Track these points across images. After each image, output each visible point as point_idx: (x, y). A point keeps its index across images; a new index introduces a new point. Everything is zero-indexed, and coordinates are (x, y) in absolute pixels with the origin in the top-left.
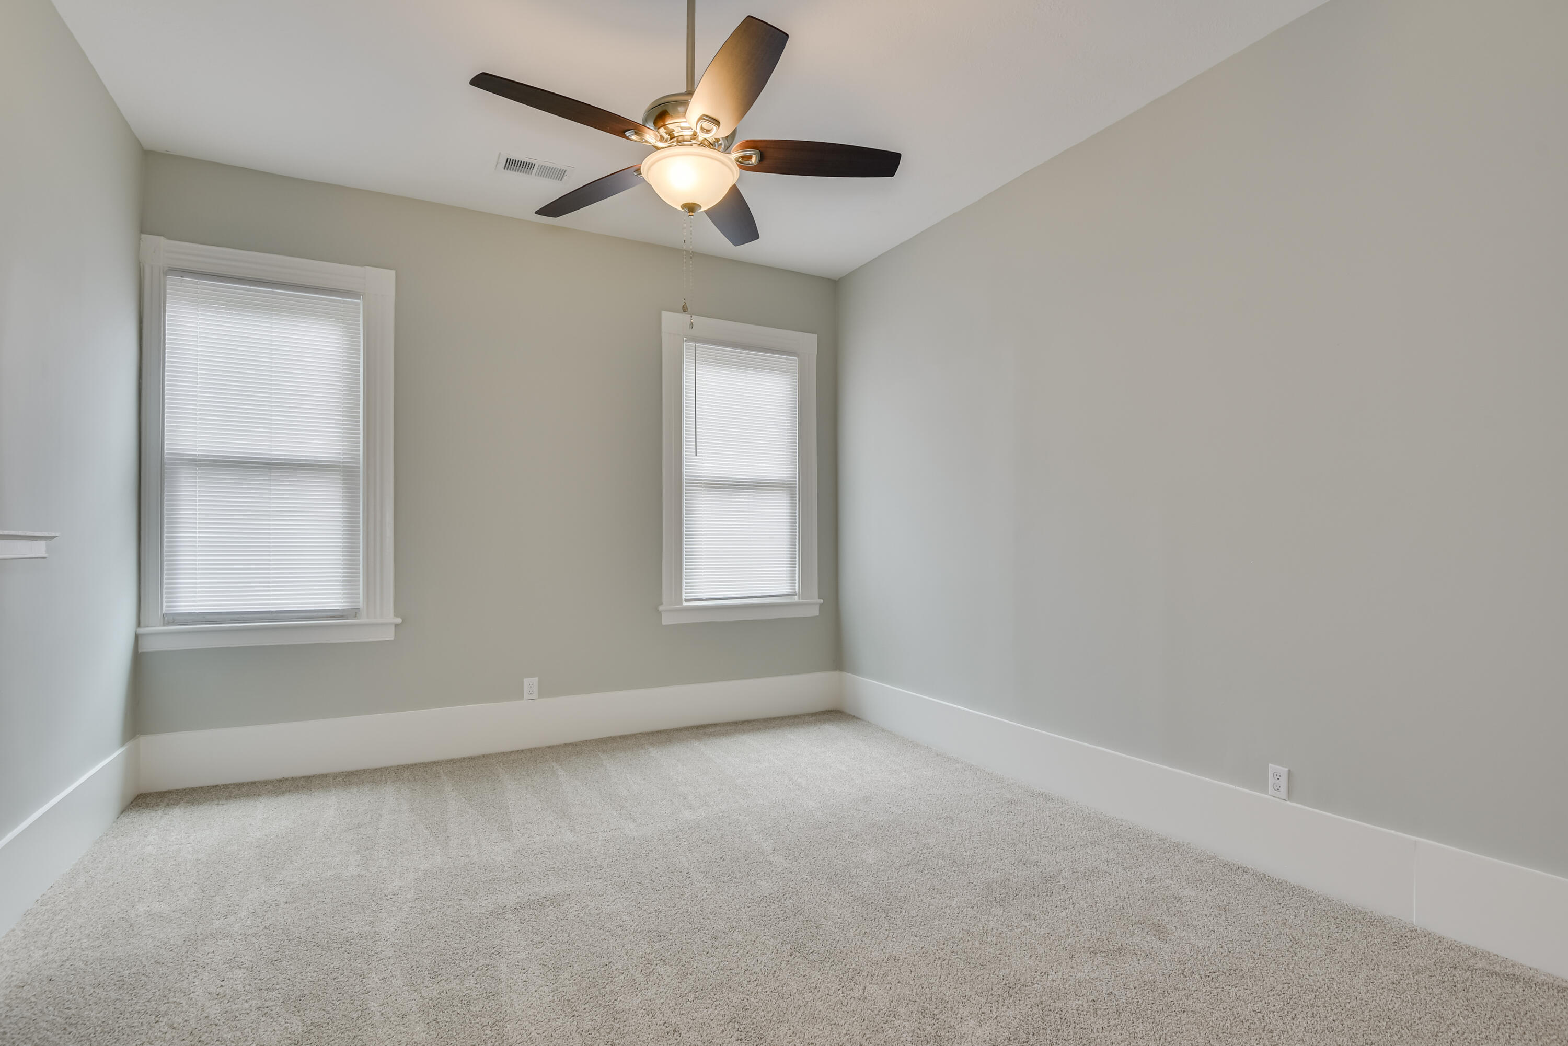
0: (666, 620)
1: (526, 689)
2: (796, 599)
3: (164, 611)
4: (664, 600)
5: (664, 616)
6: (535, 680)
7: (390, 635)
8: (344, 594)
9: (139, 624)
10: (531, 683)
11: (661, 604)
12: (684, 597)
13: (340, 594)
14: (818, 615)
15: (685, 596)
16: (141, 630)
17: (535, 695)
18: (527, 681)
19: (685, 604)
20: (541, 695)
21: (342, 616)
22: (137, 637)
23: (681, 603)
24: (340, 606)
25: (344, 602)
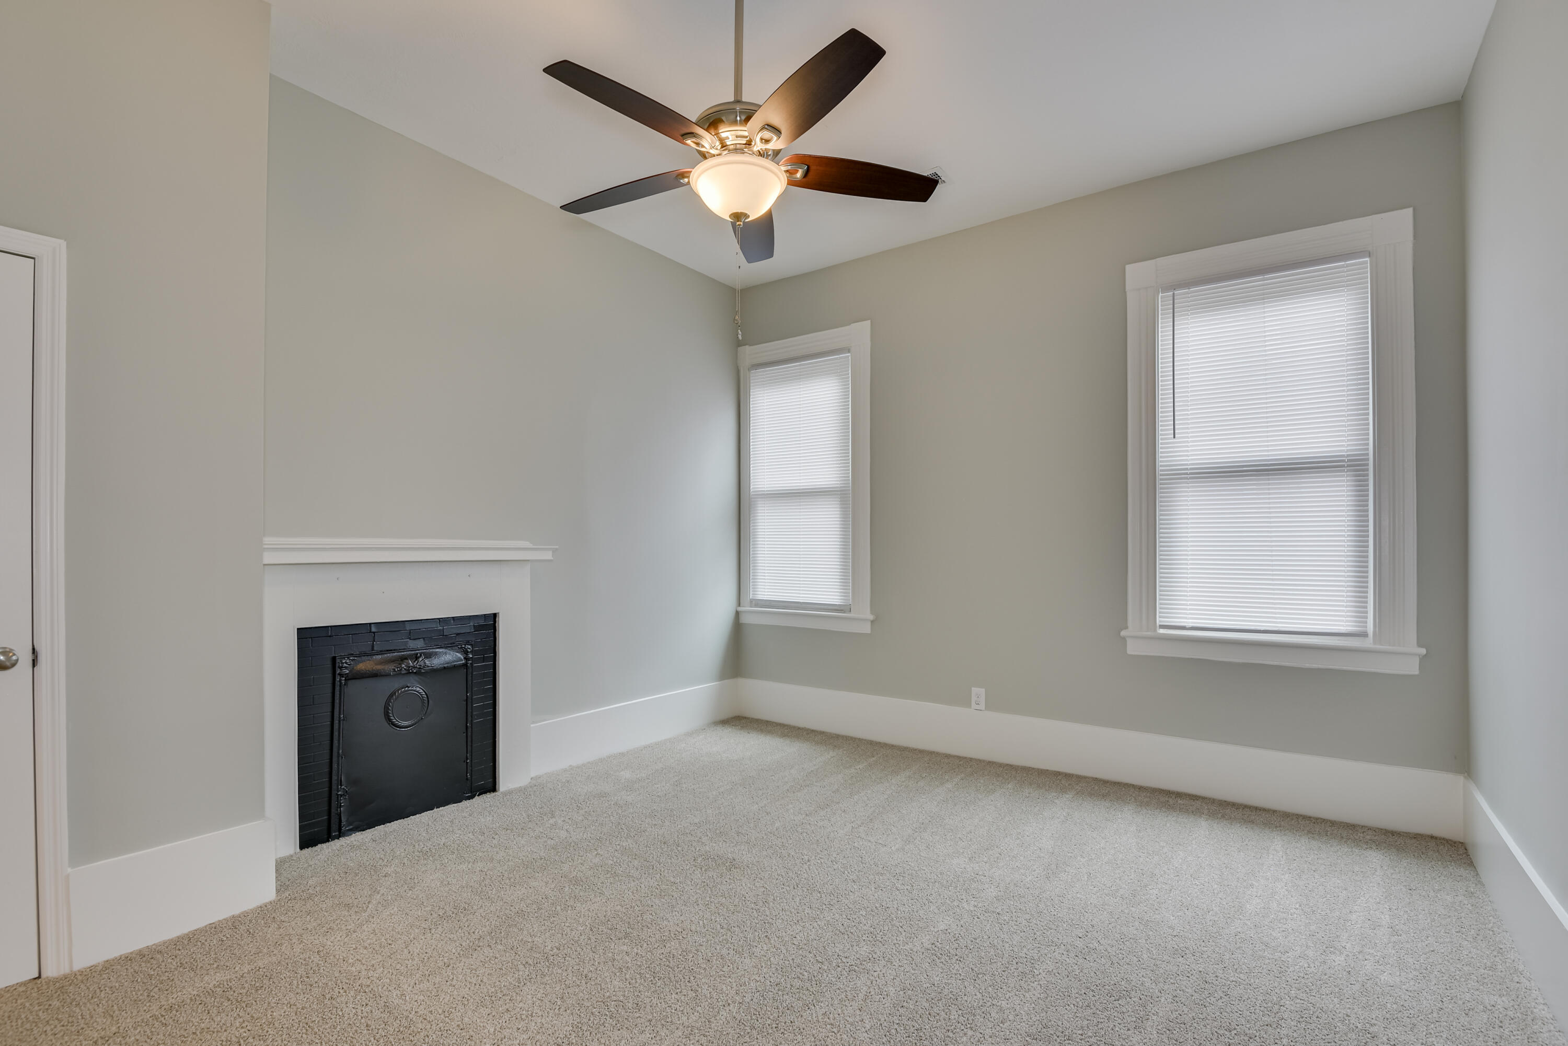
0: (1133, 648)
1: (974, 699)
2: (1368, 643)
3: (751, 597)
4: (1130, 624)
5: (1129, 642)
6: (982, 691)
7: (866, 629)
8: (841, 592)
9: (739, 605)
10: (978, 693)
11: (1126, 628)
12: (1158, 623)
13: (837, 592)
14: (1417, 672)
15: (1160, 621)
16: (740, 609)
17: (982, 706)
18: (975, 690)
19: (1162, 631)
20: (988, 707)
21: (842, 610)
22: (737, 614)
23: (1155, 630)
24: (836, 602)
25: (841, 599)
